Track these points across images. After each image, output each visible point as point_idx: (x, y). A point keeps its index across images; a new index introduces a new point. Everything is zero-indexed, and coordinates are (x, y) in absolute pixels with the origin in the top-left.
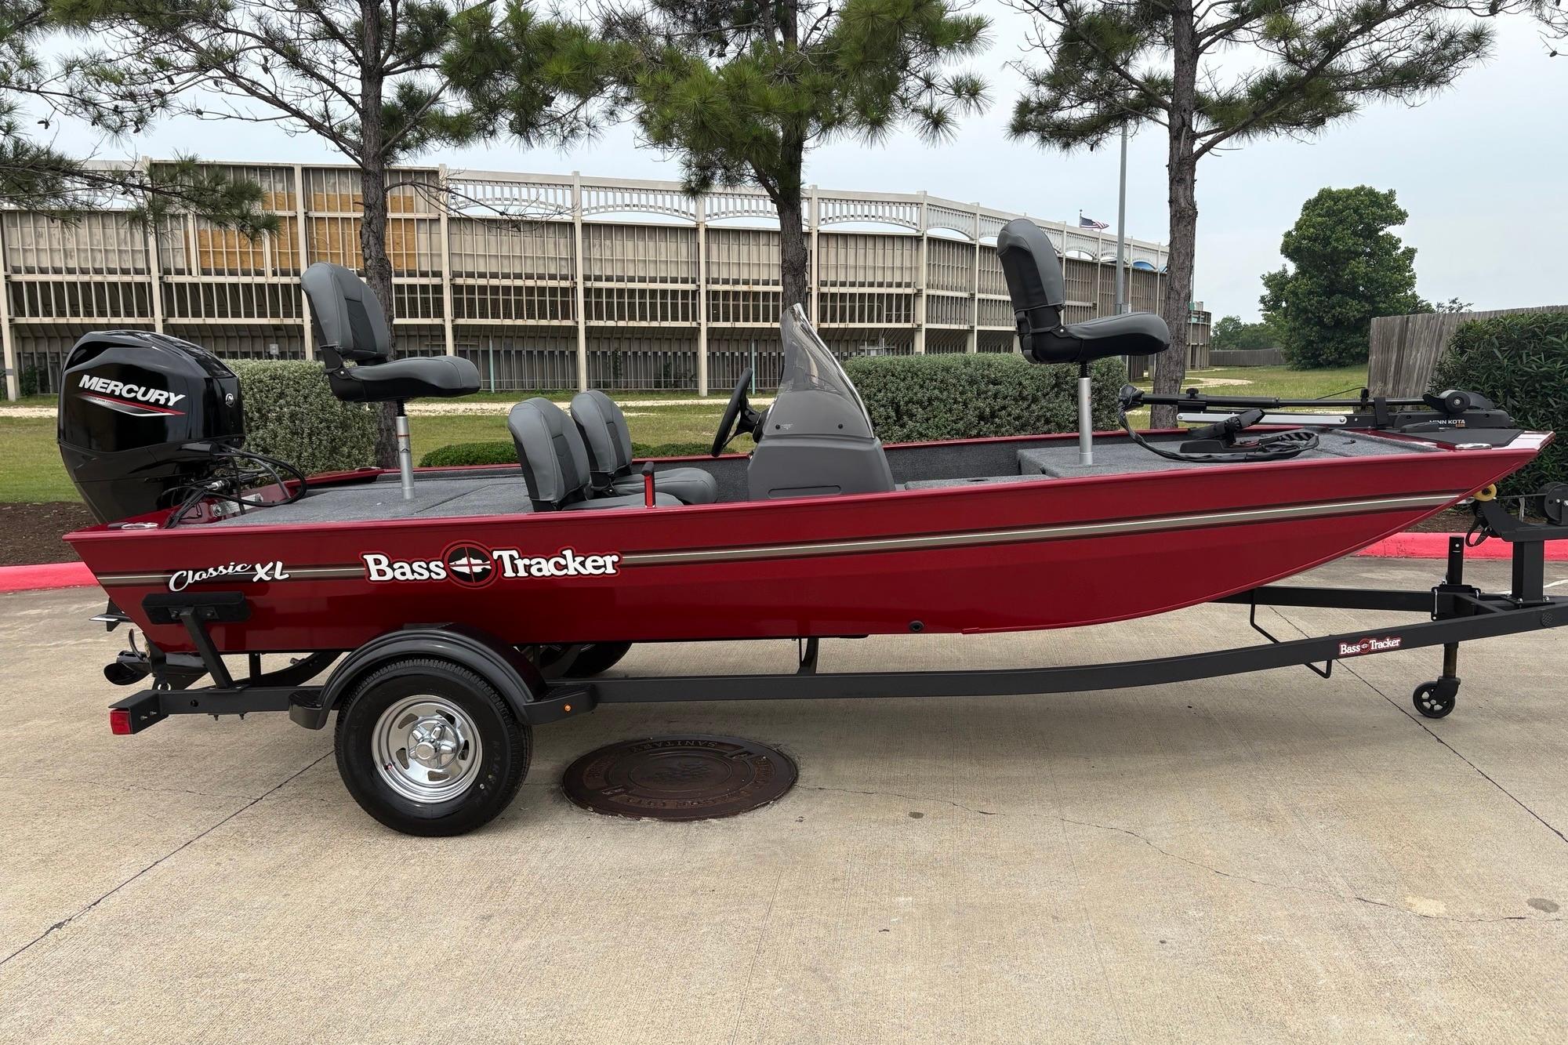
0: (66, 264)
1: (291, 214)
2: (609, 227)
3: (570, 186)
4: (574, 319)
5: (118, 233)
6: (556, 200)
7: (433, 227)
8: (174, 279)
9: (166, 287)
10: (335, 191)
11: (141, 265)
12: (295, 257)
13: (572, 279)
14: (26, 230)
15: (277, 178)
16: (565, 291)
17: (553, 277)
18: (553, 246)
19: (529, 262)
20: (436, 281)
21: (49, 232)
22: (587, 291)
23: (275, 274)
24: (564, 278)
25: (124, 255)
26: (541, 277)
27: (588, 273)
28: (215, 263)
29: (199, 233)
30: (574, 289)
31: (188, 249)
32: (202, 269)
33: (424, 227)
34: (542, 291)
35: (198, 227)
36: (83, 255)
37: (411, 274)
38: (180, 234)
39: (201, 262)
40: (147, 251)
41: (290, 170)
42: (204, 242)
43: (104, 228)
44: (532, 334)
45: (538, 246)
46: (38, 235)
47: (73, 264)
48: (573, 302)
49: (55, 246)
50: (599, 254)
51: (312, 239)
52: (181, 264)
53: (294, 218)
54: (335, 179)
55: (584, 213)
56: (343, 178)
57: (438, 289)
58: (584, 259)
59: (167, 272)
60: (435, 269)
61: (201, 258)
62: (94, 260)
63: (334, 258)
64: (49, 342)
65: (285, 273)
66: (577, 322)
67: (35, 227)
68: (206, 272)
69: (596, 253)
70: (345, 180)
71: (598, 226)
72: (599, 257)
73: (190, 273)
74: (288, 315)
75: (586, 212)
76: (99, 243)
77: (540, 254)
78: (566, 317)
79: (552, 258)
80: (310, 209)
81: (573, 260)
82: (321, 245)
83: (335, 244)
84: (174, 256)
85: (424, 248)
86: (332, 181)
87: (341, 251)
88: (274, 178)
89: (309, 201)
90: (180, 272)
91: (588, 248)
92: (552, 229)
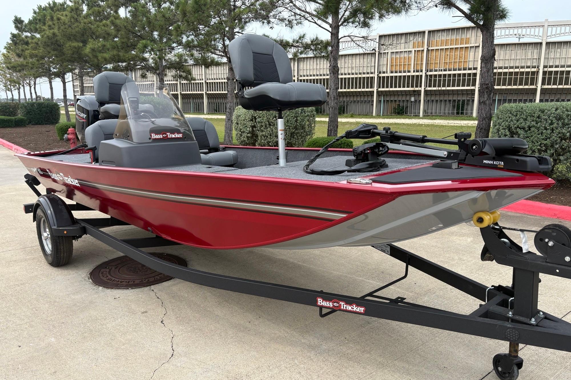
0: (352, 71)
1: (422, 49)
2: (560, 43)
3: (543, 26)
4: (536, 85)
5: (367, 60)
6: (534, 33)
7: (477, 50)
8: (382, 75)
9: (379, 78)
10: (439, 39)
11: (373, 71)
12: (422, 65)
13: (538, 67)
14: (342, 61)
15: (419, 36)
16: (533, 73)
17: (528, 67)
18: (531, 53)
19: (518, 61)
20: (474, 71)
21: (348, 61)
22: (544, 73)
23: (414, 72)
24: (534, 67)
25: (368, 68)
26: (522, 67)
27: (546, 64)
28: (395, 69)
29: (391, 58)
30: (538, 72)
31: (387, 64)
32: (391, 71)
33: (473, 50)
34: (522, 73)
35: (391, 56)
36: (357, 68)
37: (465, 69)
38: (385, 59)
39: (391, 69)
40: (375, 66)
41: (424, 32)
42: (392, 62)
43: (363, 59)
44: (517, 92)
45: (523, 54)
46: (345, 63)
47: (354, 72)
48: (537, 78)
49: (350, 66)
50: (553, 55)
51: (428, 58)
52: (385, 70)
53: (423, 51)
54: (440, 34)
55: (548, 38)
56: (443, 33)
57: (475, 75)
58: (545, 58)
59: (380, 73)
60: (475, 67)
61: (391, 67)
62: (359, 70)
63: (436, 64)
64: (346, 97)
65: (417, 71)
66: (537, 87)
67: (345, 60)
68: (392, 72)
69: (552, 55)
70: (444, 34)
71: (554, 43)
72: (553, 57)
73: (387, 73)
74: (417, 86)
75: (549, 37)
76: (361, 64)
77: (523, 57)
78: (532, 84)
79: (529, 59)
80: (429, 47)
81: (539, 59)
82: (432, 60)
83: (437, 59)
84: (383, 67)
85: (471, 58)
86: (439, 35)
87: (439, 62)
88: (418, 35)
89: (429, 44)
90: (384, 73)
91: (547, 53)
92: (531, 46)
